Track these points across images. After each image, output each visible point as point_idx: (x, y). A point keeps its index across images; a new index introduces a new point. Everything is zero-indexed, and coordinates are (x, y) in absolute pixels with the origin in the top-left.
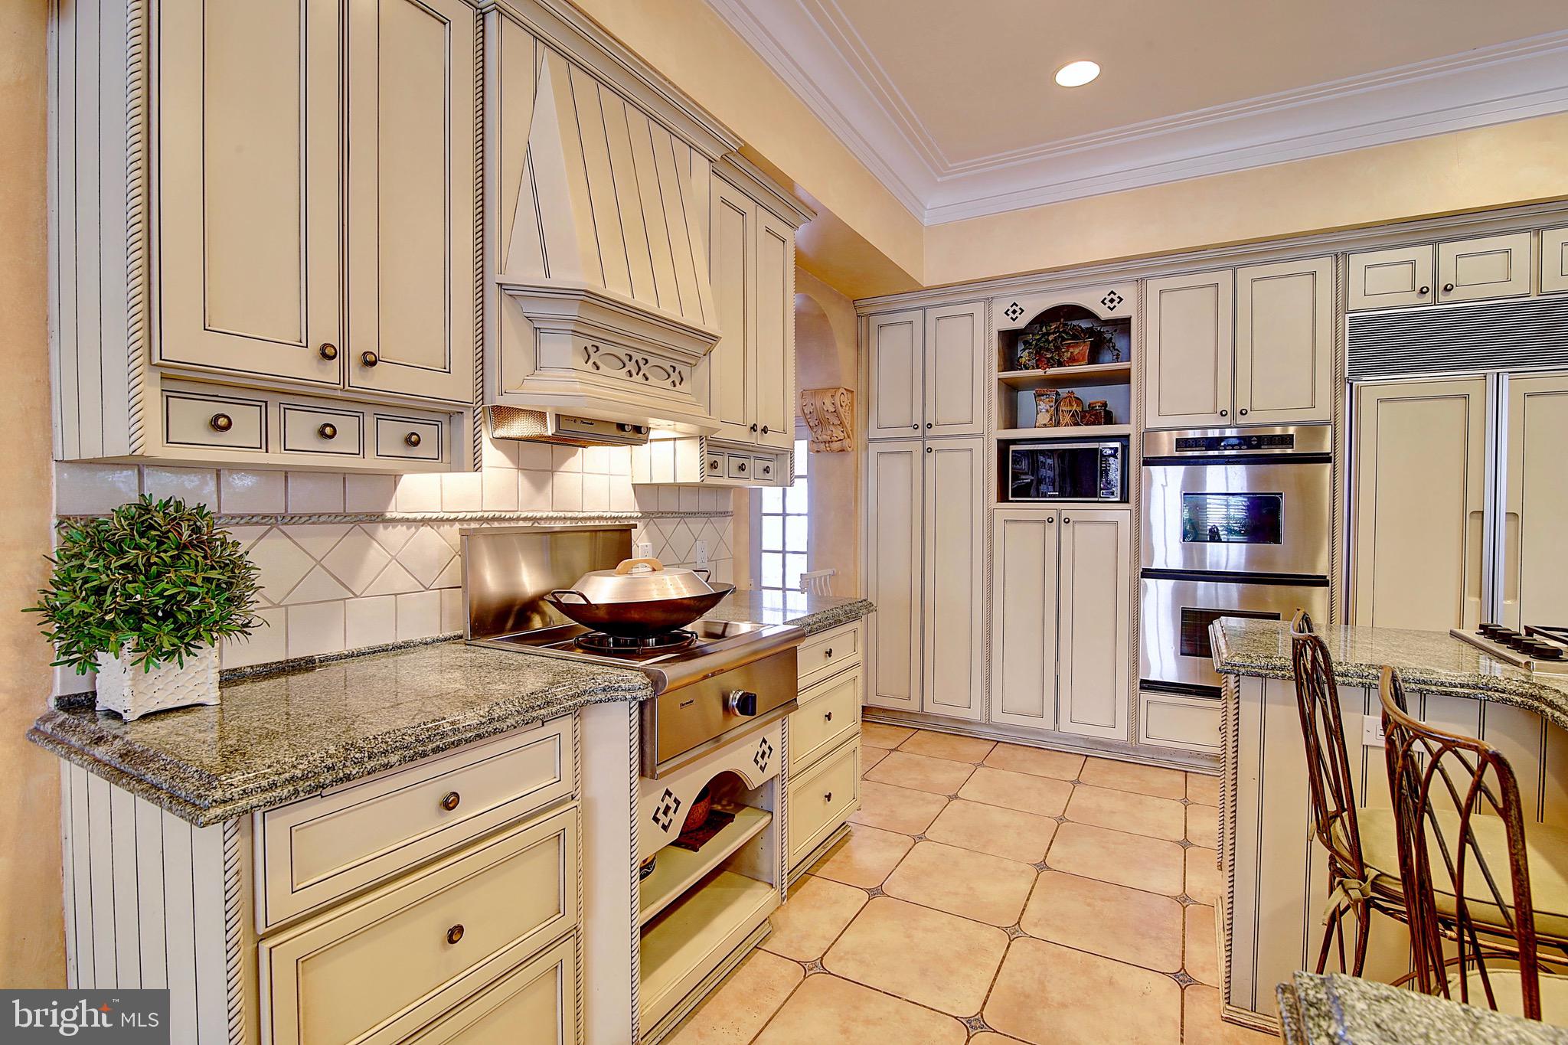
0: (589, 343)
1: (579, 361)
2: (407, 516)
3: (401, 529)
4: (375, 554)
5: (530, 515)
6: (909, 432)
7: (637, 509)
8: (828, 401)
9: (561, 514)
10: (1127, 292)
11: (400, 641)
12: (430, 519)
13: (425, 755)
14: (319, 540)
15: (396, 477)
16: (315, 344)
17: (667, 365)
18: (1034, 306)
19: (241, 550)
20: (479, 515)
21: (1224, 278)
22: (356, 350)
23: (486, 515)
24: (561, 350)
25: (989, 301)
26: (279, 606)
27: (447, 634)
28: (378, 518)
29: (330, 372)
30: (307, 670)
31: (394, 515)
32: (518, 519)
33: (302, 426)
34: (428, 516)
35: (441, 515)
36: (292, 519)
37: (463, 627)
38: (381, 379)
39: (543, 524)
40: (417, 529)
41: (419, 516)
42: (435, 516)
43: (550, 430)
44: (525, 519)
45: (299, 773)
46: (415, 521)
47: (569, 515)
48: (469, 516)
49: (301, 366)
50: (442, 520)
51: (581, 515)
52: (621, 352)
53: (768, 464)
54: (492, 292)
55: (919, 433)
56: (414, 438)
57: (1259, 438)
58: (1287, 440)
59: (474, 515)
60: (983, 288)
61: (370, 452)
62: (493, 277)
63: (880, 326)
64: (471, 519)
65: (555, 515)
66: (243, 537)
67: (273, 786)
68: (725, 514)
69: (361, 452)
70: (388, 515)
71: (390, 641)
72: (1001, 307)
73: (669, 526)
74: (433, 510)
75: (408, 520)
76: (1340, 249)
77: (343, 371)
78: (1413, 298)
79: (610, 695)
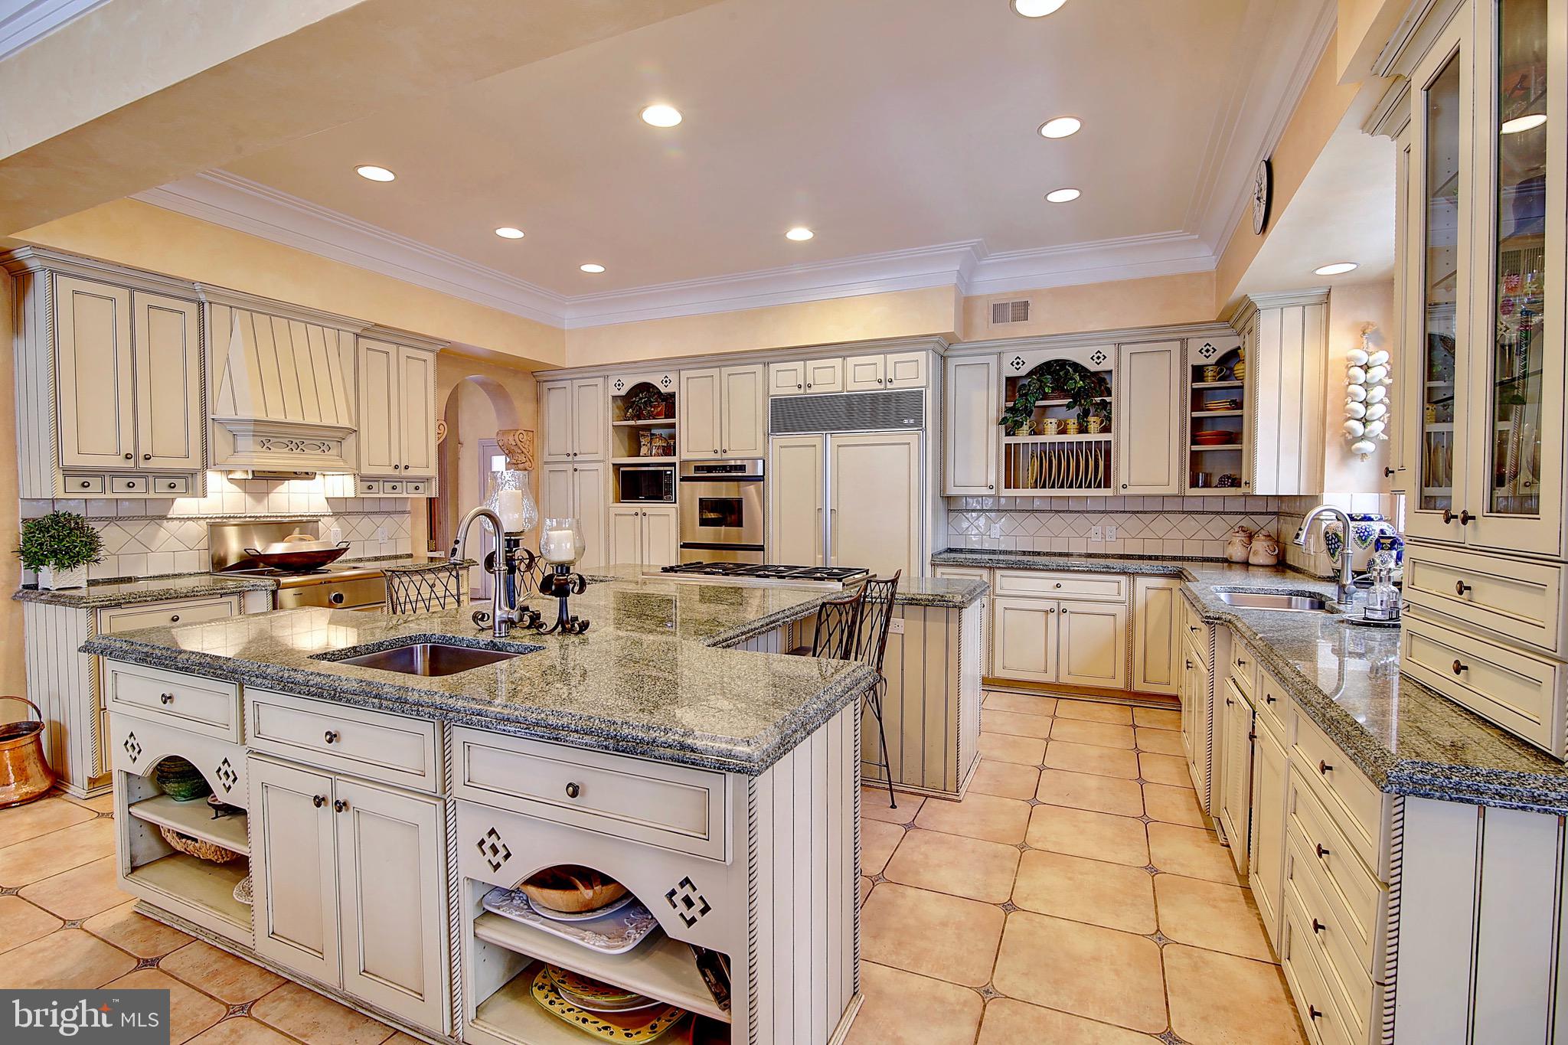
0: (263, 439)
1: (259, 448)
2: (179, 516)
3: (176, 522)
4: (163, 534)
5: (253, 515)
6: (565, 458)
7: (330, 510)
8: (511, 439)
9: (275, 515)
10: (672, 376)
11: (176, 573)
12: (192, 518)
13: (161, 599)
14: (133, 528)
15: (173, 500)
16: (123, 454)
17: (318, 443)
18: (629, 382)
19: (95, 531)
20: (221, 515)
21: (715, 372)
22: (141, 454)
23: (225, 515)
24: (246, 443)
25: (606, 377)
26: (114, 555)
27: (203, 571)
28: (164, 518)
29: (131, 463)
30: (129, 582)
31: (171, 516)
32: (245, 517)
33: (120, 483)
34: (191, 516)
35: (198, 516)
36: (120, 519)
37: (208, 568)
38: (153, 464)
39: (262, 519)
40: (185, 522)
41: (186, 517)
42: (194, 516)
43: (250, 477)
44: (250, 517)
45: (112, 598)
46: (183, 518)
47: (280, 514)
48: (215, 516)
49: (118, 462)
50: (199, 518)
51: (288, 515)
52: (286, 441)
53: (417, 484)
54: (209, 422)
55: (570, 459)
56: (172, 485)
57: (731, 466)
58: (742, 468)
59: (218, 516)
60: (602, 370)
61: (151, 492)
62: (210, 416)
63: (549, 389)
64: (216, 517)
65: (269, 515)
66: (97, 527)
67: (103, 601)
68: (404, 512)
69: (147, 491)
70: (169, 516)
71: (171, 573)
72: (613, 381)
73: (354, 520)
74: (194, 513)
75: (179, 518)
76: (767, 360)
77: (136, 463)
78: (796, 391)
79: (255, 588)
